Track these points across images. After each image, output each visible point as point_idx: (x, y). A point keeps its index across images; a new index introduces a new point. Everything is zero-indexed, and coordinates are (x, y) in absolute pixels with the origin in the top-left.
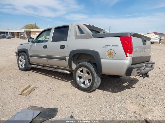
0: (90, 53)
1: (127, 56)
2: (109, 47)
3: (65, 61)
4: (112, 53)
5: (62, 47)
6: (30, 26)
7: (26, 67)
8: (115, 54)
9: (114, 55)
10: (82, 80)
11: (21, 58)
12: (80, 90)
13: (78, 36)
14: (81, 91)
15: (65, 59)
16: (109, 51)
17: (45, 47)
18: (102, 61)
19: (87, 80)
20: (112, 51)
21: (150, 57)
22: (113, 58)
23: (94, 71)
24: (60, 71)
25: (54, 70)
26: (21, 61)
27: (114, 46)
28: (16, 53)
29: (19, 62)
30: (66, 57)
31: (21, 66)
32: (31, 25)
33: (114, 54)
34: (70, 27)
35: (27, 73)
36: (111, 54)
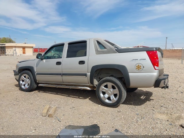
0: (116, 68)
1: (155, 69)
2: (137, 61)
3: (86, 77)
4: (141, 66)
5: (82, 62)
6: (3, 40)
7: (32, 87)
8: (144, 67)
9: (142, 69)
10: (106, 96)
11: (23, 77)
12: (105, 106)
13: (100, 51)
14: (107, 107)
15: (86, 75)
16: (137, 65)
17: (59, 63)
18: (130, 74)
19: (113, 95)
20: (140, 65)
21: (163, 69)
22: (142, 71)
23: (121, 85)
24: (80, 88)
25: (71, 87)
26: (23, 81)
27: (142, 60)
28: (14, 72)
29: (21, 82)
30: (87, 73)
31: (23, 86)
32: (5, 38)
33: (142, 67)
34: (88, 43)
35: (33, 94)
36: (139, 68)
